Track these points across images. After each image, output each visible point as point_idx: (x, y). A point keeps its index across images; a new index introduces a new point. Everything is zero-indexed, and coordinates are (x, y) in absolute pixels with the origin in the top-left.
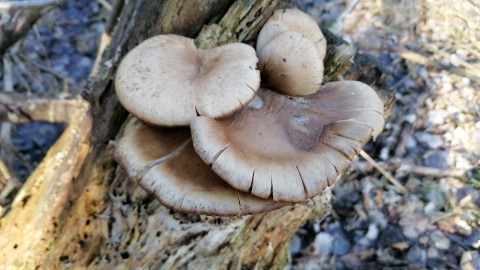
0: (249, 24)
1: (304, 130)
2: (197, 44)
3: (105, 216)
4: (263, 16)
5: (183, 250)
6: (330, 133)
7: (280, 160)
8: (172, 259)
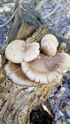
0: (39, 37)
1: (50, 65)
2: (25, 42)
3: (4, 82)
4: (42, 35)
5: (22, 91)
6: (56, 67)
7: (43, 73)
8: (20, 93)
